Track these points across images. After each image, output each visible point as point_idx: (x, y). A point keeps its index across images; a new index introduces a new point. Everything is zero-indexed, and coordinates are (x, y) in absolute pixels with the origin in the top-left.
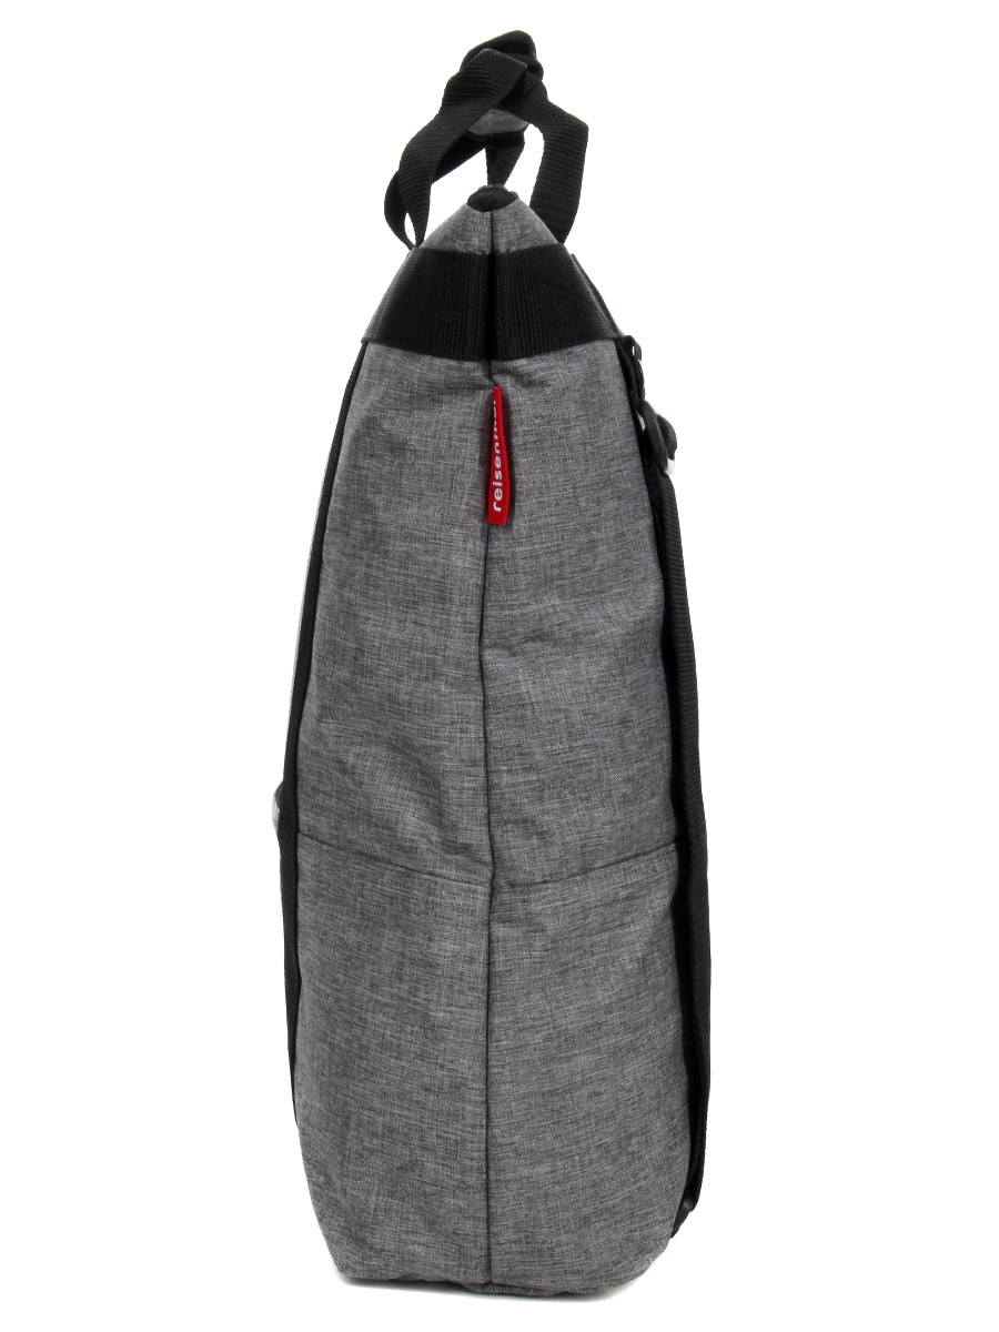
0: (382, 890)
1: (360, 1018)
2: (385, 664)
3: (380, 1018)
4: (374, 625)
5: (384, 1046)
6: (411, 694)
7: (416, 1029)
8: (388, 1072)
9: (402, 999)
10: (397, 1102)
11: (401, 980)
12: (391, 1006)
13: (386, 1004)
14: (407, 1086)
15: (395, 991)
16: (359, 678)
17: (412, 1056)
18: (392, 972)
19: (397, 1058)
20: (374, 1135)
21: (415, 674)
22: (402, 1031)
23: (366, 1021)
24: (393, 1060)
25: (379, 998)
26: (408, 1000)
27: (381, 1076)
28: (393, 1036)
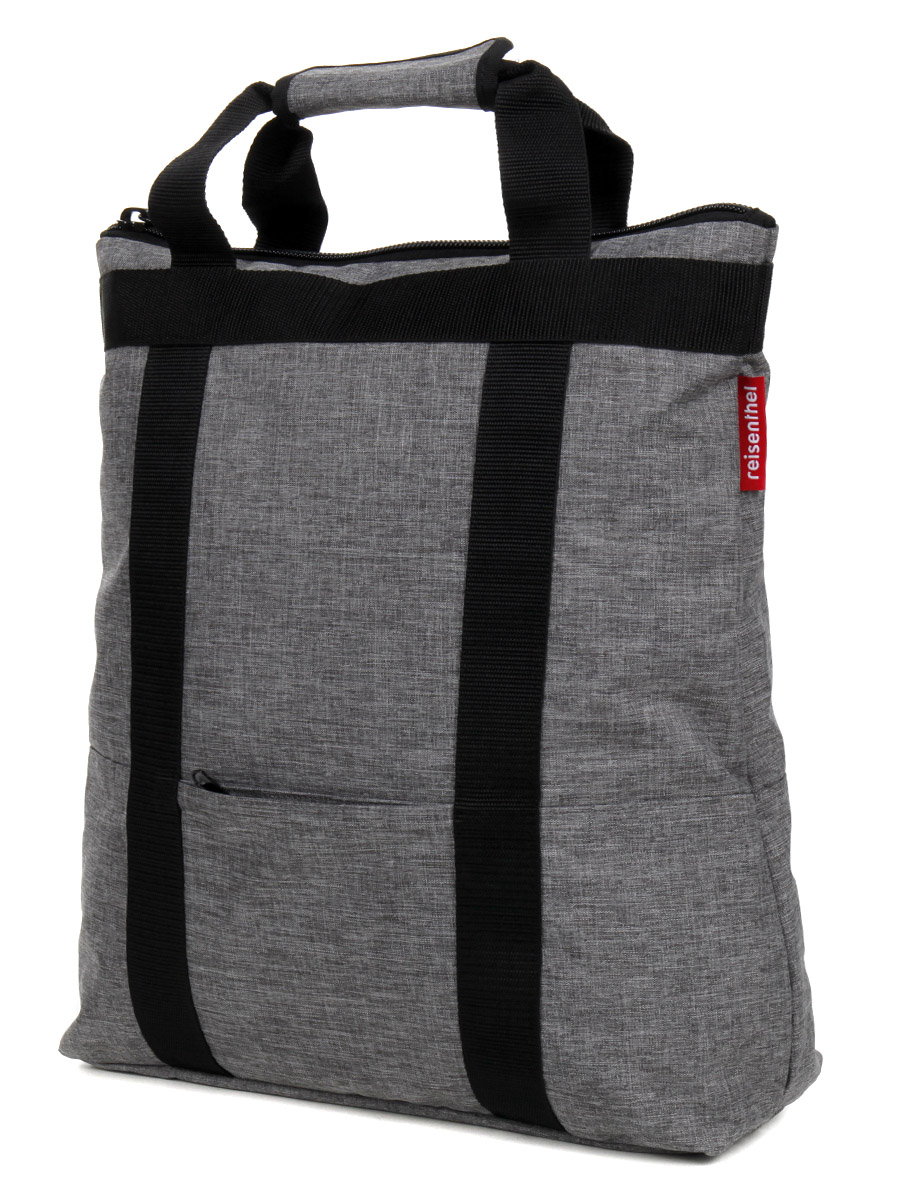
0: (687, 823)
1: (692, 937)
2: (689, 626)
3: (712, 929)
4: (673, 595)
5: (722, 950)
6: (714, 646)
7: (749, 924)
8: (730, 970)
9: (730, 905)
10: (742, 991)
11: (725, 890)
12: (719, 915)
13: (714, 916)
14: (748, 974)
15: (722, 901)
16: (663, 644)
17: (748, 948)
18: (715, 887)
19: (736, 955)
20: (726, 1027)
21: (715, 628)
22: (735, 930)
23: (699, 937)
24: (732, 959)
25: (706, 913)
26: (736, 904)
27: (725, 976)
28: (728, 939)
